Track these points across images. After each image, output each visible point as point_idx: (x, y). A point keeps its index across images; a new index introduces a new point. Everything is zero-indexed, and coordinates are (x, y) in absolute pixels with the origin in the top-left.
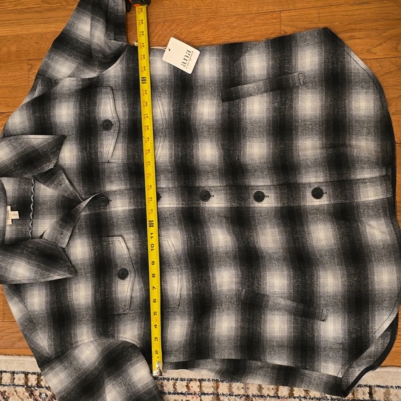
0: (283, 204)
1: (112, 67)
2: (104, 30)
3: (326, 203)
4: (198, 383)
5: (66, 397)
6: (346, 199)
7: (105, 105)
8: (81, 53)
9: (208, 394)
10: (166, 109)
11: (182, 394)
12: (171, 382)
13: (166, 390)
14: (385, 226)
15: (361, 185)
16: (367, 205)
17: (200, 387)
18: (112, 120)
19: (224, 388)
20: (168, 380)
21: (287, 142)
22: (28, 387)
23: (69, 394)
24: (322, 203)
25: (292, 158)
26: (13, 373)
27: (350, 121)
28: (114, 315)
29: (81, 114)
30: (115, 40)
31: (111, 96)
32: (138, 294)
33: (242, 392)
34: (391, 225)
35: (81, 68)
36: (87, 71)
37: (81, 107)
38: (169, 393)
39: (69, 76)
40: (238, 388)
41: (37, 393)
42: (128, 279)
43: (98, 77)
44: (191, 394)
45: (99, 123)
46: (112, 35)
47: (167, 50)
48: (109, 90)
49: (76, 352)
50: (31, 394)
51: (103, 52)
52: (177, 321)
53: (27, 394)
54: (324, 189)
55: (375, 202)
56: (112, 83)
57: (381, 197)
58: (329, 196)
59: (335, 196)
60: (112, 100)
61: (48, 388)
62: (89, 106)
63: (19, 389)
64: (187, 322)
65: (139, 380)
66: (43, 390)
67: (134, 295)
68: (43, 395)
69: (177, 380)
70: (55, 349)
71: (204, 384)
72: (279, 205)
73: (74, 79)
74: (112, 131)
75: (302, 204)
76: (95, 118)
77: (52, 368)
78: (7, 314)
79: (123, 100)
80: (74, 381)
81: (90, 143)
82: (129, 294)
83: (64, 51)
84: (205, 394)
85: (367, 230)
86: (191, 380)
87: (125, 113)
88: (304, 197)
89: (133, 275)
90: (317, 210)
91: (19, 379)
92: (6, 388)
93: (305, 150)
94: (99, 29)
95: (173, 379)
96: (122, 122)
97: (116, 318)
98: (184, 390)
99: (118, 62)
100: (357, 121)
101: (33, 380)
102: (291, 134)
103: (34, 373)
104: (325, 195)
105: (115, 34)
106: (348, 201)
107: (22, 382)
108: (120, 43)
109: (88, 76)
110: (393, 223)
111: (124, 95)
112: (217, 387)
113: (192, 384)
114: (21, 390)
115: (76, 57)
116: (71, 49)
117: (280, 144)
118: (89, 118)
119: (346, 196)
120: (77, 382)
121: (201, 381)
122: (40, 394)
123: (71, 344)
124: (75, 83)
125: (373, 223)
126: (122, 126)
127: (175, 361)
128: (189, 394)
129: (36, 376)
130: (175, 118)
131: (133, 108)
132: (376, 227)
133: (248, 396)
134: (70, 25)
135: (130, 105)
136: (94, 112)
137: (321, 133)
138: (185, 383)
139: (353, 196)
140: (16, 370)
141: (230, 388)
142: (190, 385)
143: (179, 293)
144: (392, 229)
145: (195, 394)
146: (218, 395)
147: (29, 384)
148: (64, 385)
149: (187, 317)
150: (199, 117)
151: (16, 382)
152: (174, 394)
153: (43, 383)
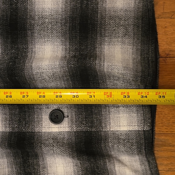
0: (13, 128)
3: (67, 129)
6: (91, 127)
14: (139, 163)
15: (112, 110)
16: (117, 137)
21: (20, 46)
24: (62, 130)
27: (103, 18)
34: (147, 163)
54: (65, 111)
55: (128, 134)
57: (136, 128)
58: (72, 121)
59: (79, 122)
72: (8, 130)
75: (37, 130)
85: (117, 168)
88: (40, 121)
90: (56, 140)
93: (42, 59)
100: (111, 18)
102: (25, 36)
104: (66, 119)
106: (94, 130)
110: (149, 162)
117: (12, 48)
119: (92, 122)
125: (125, 158)
132: (128, 164)
137: (64, 35)
139: (101, 123)
144: (148, 167)
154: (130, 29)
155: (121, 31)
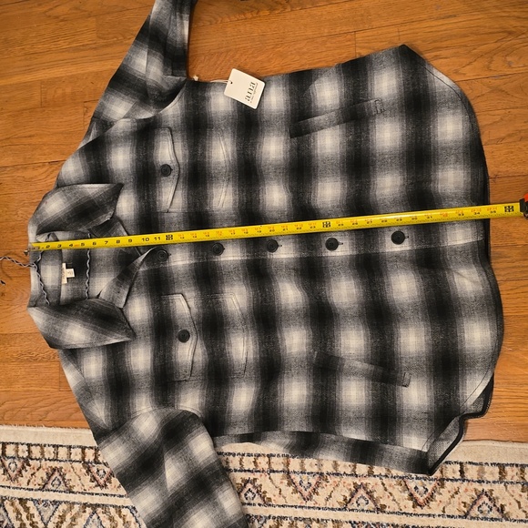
0: (360, 251)
1: (170, 106)
2: (161, 65)
3: (408, 248)
4: (267, 459)
5: (124, 474)
6: (430, 244)
7: (163, 148)
8: (138, 91)
9: (277, 471)
10: (230, 149)
11: (249, 471)
12: (237, 458)
13: (232, 466)
14: (477, 275)
15: (448, 227)
16: (454, 250)
17: (269, 463)
18: (171, 165)
19: (295, 464)
20: (234, 455)
21: (364, 180)
22: (85, 462)
23: (127, 470)
24: (403, 249)
25: (368, 198)
26: (70, 447)
27: (435, 149)
28: (175, 382)
29: (138, 160)
30: (172, 75)
31: (169, 138)
32: (201, 359)
33: (315, 469)
34: (484, 274)
35: (137, 108)
36: (142, 111)
37: (137, 152)
38: (236, 471)
39: (125, 117)
40: (311, 465)
41: (94, 470)
42: (189, 341)
43: (154, 117)
44: (259, 471)
45: (158, 168)
46: (169, 69)
47: (229, 83)
48: (167, 131)
49: (135, 423)
50: (89, 471)
51: (159, 89)
52: (243, 389)
53: (84, 471)
54: (406, 232)
55: (464, 247)
56: (171, 124)
57: (471, 240)
58: (412, 240)
59: (419, 241)
60: (170, 143)
61: (106, 464)
62: (146, 149)
63: (75, 465)
64: (253, 389)
65: (200, 453)
66: (101, 466)
67: (196, 360)
68: (101, 472)
69: (243, 455)
70: (113, 421)
71: (273, 459)
72: (355, 253)
73: (129, 120)
74: (171, 177)
75: (381, 251)
76: (152, 163)
77: (109, 441)
78: (63, 381)
79: (183, 141)
80: (133, 457)
81: (148, 191)
82: (190, 358)
83: (120, 90)
84: (274, 471)
85: (456, 280)
86: (259, 455)
87: (185, 156)
88: (383, 242)
89: (195, 337)
90: (398, 257)
91: (76, 454)
92: (62, 464)
93: (383, 188)
94: (155, 64)
95: (239, 454)
96: (182, 167)
97: (177, 384)
98: (252, 467)
99: (176, 99)
100: (443, 148)
101: (90, 455)
102: (368, 171)
103: (91, 448)
104: (407, 240)
105: (173, 69)
106: (433, 246)
107: (79, 457)
108: (178, 78)
109: (143, 117)
110: (486, 271)
111: (183, 136)
112: (288, 464)
113: (260, 460)
114: (78, 466)
115: (133, 96)
116: (128, 87)
117: (356, 183)
118: (147, 164)
119: (431, 240)
120: (137, 457)
121: (270, 456)
122: (98, 471)
123: (129, 415)
124: (130, 124)
125: (463, 271)
126: (182, 171)
127: (240, 433)
128: (256, 472)
129: (93, 451)
130: (239, 159)
131: (194, 151)
132: (467, 276)
133: (322, 474)
134: (128, 59)
135: (190, 147)
136: (152, 156)
137: (402, 166)
138: (252, 459)
139: (439, 240)
140: (73, 444)
141: (302, 464)
142: (258, 461)
143: (245, 356)
144: (485, 278)
145: (263, 471)
146: (288, 473)
147: (87, 460)
148: (121, 461)
149: (253, 384)
150: (264, 157)
151: (73, 457)
152: (241, 471)
153: (100, 459)
154: (461, 156)
155: (453, 158)
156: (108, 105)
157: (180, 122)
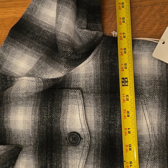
1: (83, 64)
2: (74, 16)
7: (73, 112)
8: (44, 44)
29: (41, 122)
30: (87, 28)
31: (80, 101)
35: (43, 64)
36: (50, 69)
37: (41, 114)
39: (28, 75)
43: (64, 77)
45: (64, 135)
46: (84, 22)
47: (160, 43)
48: (78, 93)
51: (72, 45)
56: (82, 85)
60: (81, 107)
62: (51, 112)
73: (34, 79)
74: (81, 147)
76: (58, 129)
79: (96, 106)
83: (23, 41)
87: (97, 123)
94: (67, 14)
96: (93, 135)
99: (91, 57)
105: (88, 21)
108: (94, 33)
111: (96, 100)
115: (37, 49)
116: (32, 38)
118: (52, 128)
126: (93, 141)
135: (104, 113)
136: (58, 121)
156: (8, 58)
157: (92, 83)
